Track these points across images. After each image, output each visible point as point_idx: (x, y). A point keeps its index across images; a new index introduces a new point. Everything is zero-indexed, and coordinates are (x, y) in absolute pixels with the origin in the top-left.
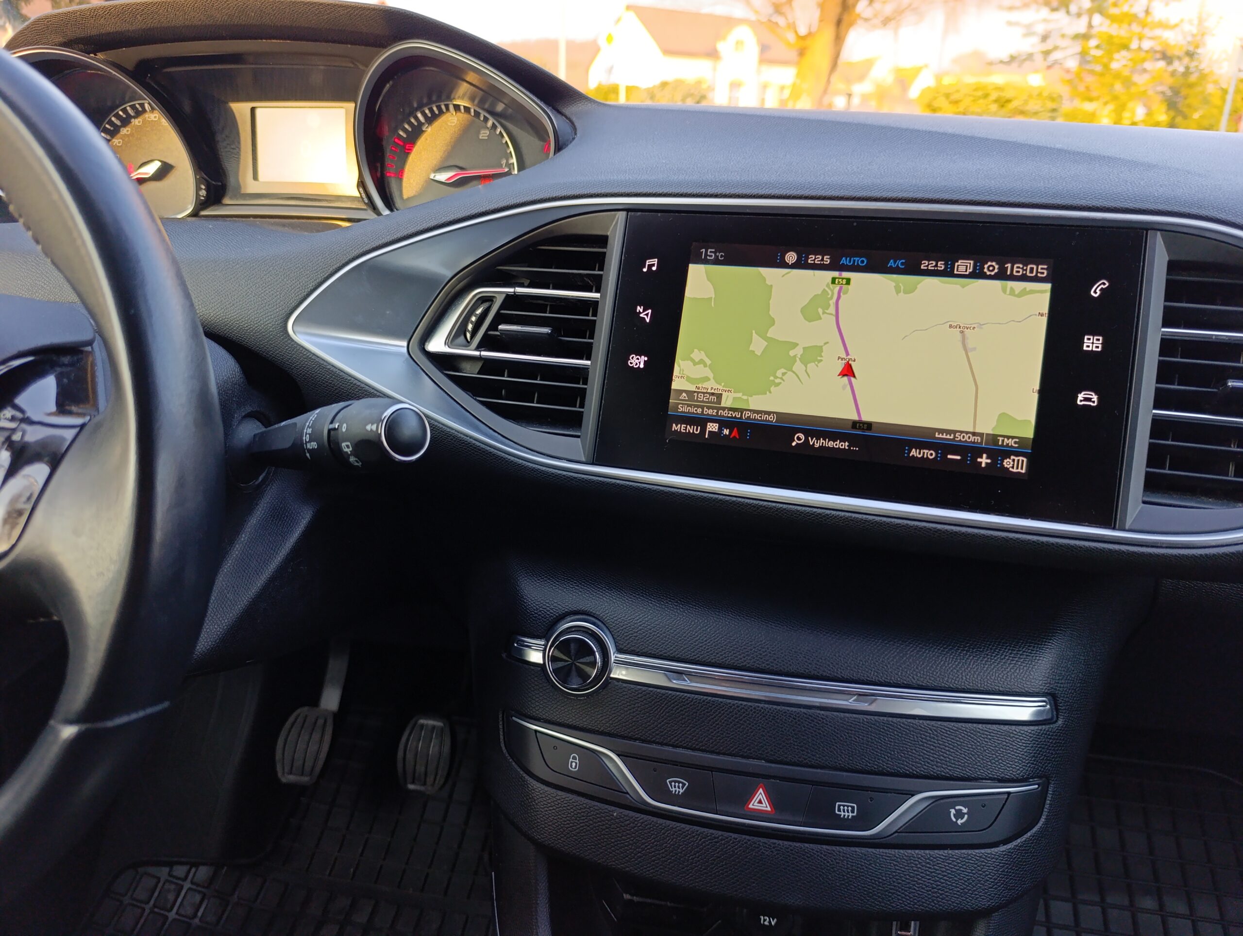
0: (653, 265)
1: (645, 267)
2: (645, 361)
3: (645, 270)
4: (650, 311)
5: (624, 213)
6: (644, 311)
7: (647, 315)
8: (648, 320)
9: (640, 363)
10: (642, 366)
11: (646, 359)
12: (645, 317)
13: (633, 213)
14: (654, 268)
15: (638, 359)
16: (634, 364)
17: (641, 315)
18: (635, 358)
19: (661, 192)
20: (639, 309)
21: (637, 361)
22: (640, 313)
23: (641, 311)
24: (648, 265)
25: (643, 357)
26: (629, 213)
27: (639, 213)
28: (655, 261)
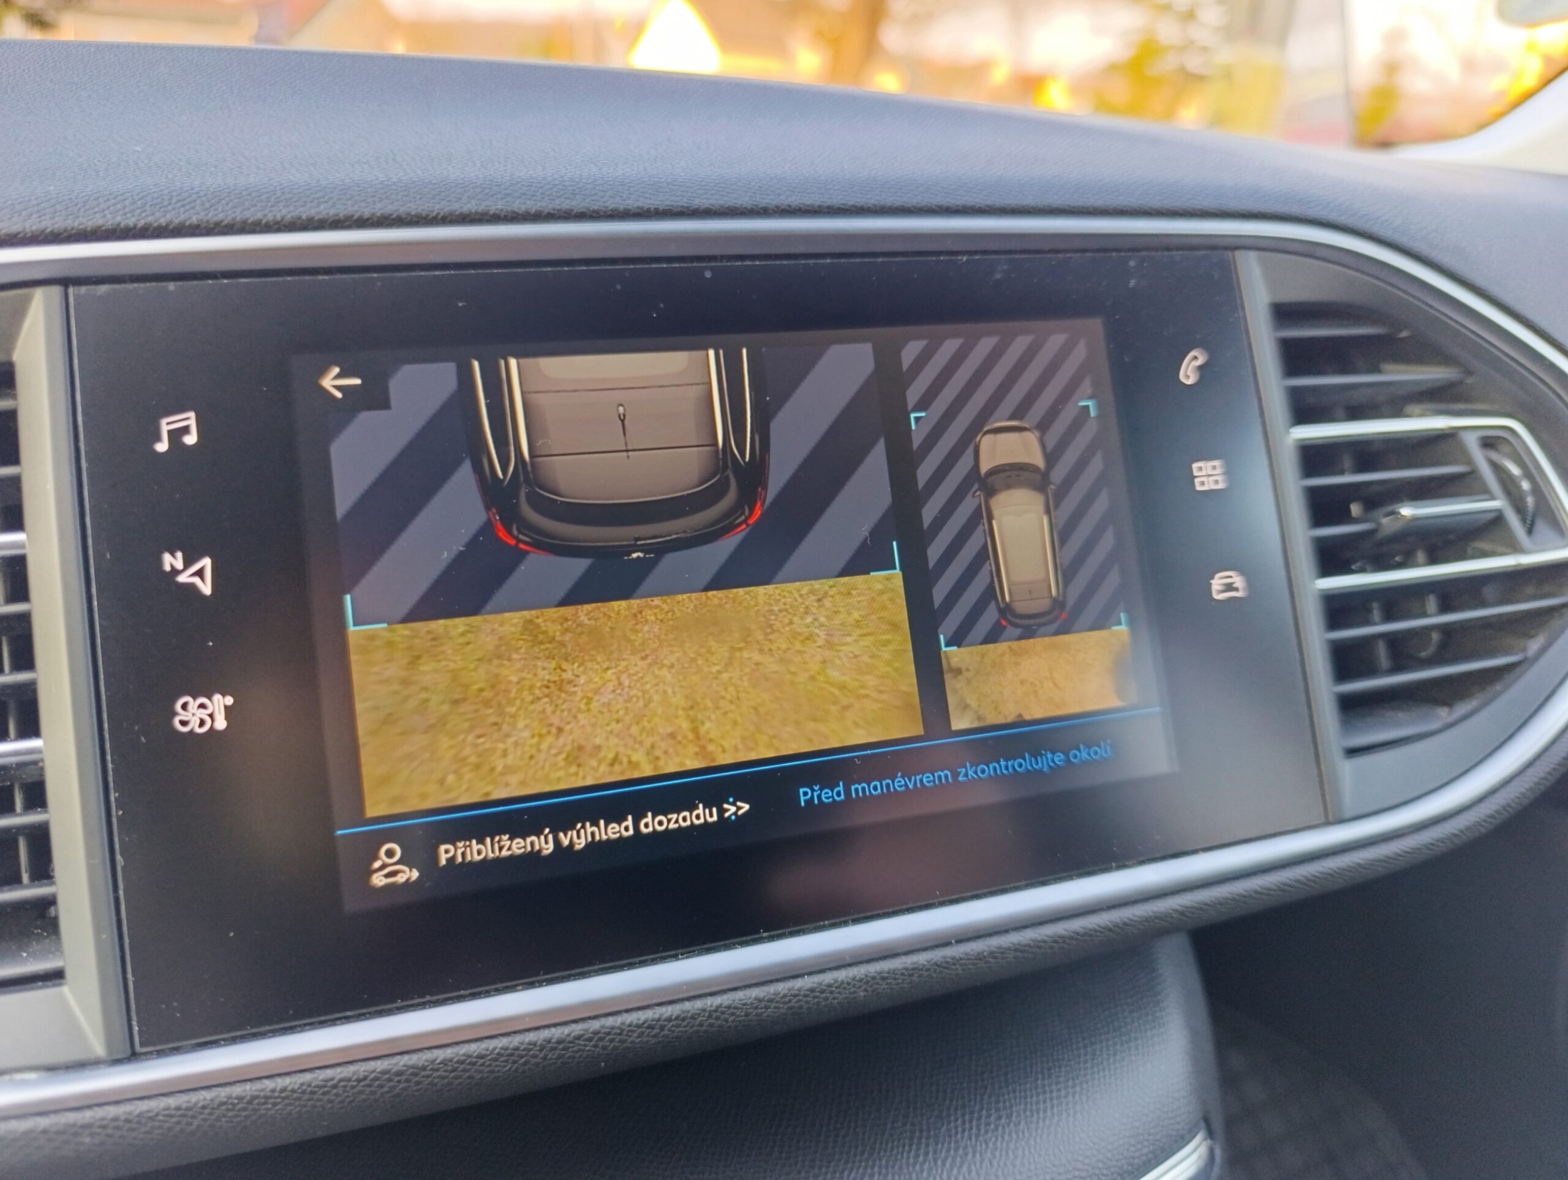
0: (186, 430)
1: (158, 439)
2: (226, 707)
3: (162, 447)
4: (206, 562)
5: (56, 291)
6: (188, 564)
7: (200, 573)
8: (206, 589)
9: (211, 716)
10: (221, 724)
11: (229, 700)
12: (197, 580)
13: (83, 289)
14: (191, 439)
15: (202, 706)
16: (194, 725)
17: (182, 578)
18: (193, 704)
19: (163, 221)
20: (171, 561)
21: (203, 714)
22: (175, 572)
23: (179, 565)
24: (169, 432)
25: (217, 697)
26: (71, 290)
27: (103, 289)
28: (190, 419)
